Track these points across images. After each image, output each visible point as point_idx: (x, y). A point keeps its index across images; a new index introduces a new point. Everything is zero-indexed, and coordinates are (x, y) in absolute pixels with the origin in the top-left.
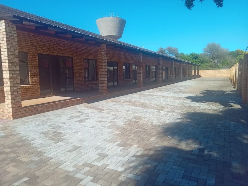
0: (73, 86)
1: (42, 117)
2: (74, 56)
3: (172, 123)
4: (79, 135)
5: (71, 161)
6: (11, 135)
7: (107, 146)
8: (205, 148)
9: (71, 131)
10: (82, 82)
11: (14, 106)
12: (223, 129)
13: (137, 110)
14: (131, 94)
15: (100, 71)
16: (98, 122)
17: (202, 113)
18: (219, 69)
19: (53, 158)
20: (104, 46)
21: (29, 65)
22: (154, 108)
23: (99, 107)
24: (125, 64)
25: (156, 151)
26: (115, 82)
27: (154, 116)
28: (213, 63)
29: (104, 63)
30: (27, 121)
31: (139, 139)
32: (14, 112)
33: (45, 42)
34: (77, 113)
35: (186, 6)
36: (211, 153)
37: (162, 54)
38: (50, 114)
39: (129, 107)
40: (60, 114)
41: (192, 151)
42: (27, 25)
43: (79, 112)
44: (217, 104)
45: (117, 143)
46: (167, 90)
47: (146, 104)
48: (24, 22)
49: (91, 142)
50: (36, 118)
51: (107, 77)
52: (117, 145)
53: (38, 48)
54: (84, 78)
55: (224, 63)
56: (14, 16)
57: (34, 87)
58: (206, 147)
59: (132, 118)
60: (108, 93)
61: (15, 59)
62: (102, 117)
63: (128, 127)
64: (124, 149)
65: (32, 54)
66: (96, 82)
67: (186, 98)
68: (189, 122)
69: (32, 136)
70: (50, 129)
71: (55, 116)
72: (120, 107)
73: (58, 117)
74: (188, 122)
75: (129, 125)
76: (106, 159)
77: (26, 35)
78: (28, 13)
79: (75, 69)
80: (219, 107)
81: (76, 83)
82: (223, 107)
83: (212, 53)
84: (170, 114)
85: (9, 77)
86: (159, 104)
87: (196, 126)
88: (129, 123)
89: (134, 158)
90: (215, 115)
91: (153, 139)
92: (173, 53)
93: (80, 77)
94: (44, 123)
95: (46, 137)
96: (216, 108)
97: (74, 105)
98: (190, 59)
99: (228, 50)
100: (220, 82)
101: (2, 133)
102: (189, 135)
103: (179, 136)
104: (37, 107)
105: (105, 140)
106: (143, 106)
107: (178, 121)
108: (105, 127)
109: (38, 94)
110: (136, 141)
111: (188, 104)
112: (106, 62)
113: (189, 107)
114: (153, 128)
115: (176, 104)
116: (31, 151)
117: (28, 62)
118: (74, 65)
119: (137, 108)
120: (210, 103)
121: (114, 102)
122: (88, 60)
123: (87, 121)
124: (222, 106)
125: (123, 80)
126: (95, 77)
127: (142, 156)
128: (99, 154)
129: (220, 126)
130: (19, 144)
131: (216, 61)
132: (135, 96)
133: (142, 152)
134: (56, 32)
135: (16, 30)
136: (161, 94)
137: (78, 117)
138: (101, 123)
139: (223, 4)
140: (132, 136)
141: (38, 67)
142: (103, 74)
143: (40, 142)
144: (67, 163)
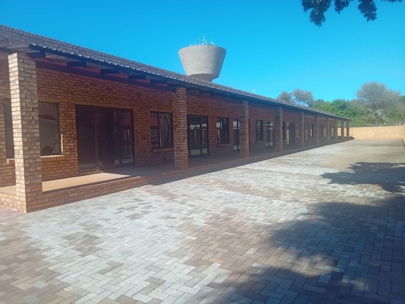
0: (132, 156)
1: (73, 209)
2: (135, 107)
3: (290, 222)
4: (125, 241)
5: (99, 291)
6: (16, 240)
7: (168, 263)
8: (343, 271)
9: (113, 234)
10: (147, 150)
11: (29, 190)
12: (381, 235)
13: (234, 198)
14: (228, 170)
15: (176, 131)
16: (162, 217)
17: (347, 204)
18: (385, 126)
19: (70, 285)
20: (182, 91)
21: (60, 124)
22: (262, 194)
23: (171, 191)
24: (221, 120)
25: (252, 275)
26: (203, 150)
27: (261, 208)
28: (373, 115)
29: (182, 118)
30: (50, 215)
31: (226, 251)
32: (30, 199)
33: (87, 86)
34: (132, 202)
35: (312, 21)
36: (353, 282)
37: (284, 102)
38: (87, 204)
39: (220, 191)
40: (104, 204)
41: (317, 278)
42: (56, 60)
43: (137, 200)
44: (376, 187)
45: (186, 258)
46: (291, 162)
47: (250, 187)
48: (48, 56)
49: (143, 256)
50: (64, 209)
51: (186, 141)
52: (186, 263)
53: (76, 96)
54: (150, 143)
55: (393, 116)
56: (31, 47)
57: (68, 159)
58: (346, 270)
59: (221, 212)
60: (189, 168)
61: (33, 114)
62: (171, 210)
63: (212, 229)
64: (197, 270)
65: (65, 106)
66: (171, 149)
67: (322, 175)
68: (321, 220)
69: (49, 241)
70: (81, 230)
71: (95, 207)
72: (206, 192)
73: (100, 208)
74: (318, 221)
75: (214, 224)
76: (159, 289)
77: (56, 76)
78: (61, 42)
79: (137, 128)
80: (379, 192)
81: (137, 151)
82: (386, 194)
83: (371, 98)
84: (290, 205)
85: (21, 144)
86: (272, 186)
87: (332, 228)
88: (215, 221)
89: (210, 290)
90: (369, 207)
91: (251, 251)
92: (304, 100)
93: (145, 141)
94: (74, 219)
95: (71, 244)
96: (372, 195)
97: (131, 188)
98: (333, 110)
99: (399, 93)
100: (385, 148)
101: (2, 236)
102: (317, 246)
103: (298, 248)
104: (68, 191)
105: (165, 253)
106: (246, 189)
107: (301, 218)
108: (172, 227)
109: (75, 169)
110: (219, 255)
111: (324, 187)
112: (186, 116)
113: (324, 193)
114: (254, 230)
115: (303, 188)
116: (37, 270)
117: (60, 118)
118: (134, 121)
119: (233, 193)
120: (365, 185)
121: (197, 183)
122: (158, 113)
123: (145, 216)
124: (385, 192)
125: (218, 146)
126: (169, 140)
127: (225, 285)
128: (150, 279)
129: (376, 228)
130: (24, 256)
131: (379, 112)
132: (233, 172)
133: (226, 277)
134: (102, 70)
135: (35, 68)
136: (280, 168)
137: (132, 208)
138: (168, 220)
139: (376, 14)
140: (215, 245)
141: (75, 127)
142: (180, 136)
143: (58, 253)
144: (91, 295)
